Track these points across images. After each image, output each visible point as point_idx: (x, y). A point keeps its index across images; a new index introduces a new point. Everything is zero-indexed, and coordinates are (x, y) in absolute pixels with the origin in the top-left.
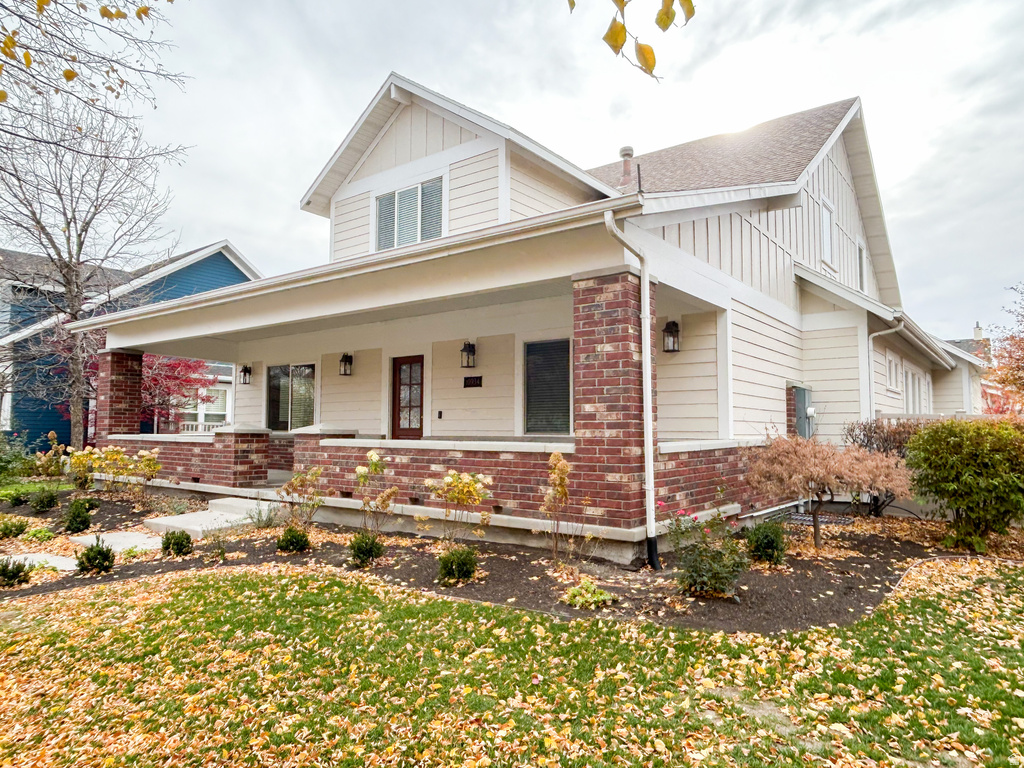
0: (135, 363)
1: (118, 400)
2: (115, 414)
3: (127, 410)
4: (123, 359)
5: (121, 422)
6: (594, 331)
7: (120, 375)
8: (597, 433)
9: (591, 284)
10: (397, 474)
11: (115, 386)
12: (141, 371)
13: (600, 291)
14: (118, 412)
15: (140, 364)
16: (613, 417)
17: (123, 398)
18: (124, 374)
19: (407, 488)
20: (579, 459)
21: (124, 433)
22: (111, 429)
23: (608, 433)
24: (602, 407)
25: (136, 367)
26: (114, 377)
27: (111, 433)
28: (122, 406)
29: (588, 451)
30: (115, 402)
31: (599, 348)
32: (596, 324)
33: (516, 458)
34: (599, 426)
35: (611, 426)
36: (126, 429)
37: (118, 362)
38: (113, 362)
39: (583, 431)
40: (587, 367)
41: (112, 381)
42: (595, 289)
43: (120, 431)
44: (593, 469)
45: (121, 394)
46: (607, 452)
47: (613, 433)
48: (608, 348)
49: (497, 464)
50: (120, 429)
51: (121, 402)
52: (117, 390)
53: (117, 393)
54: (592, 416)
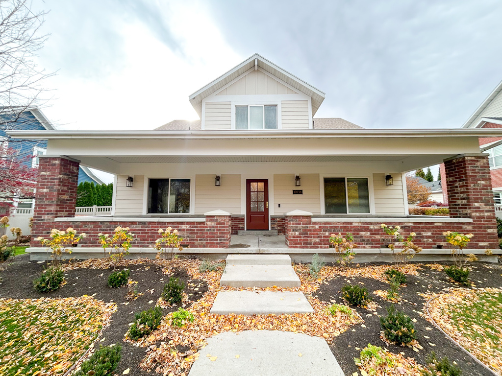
0: (75, 168)
1: (63, 193)
2: (61, 202)
3: (68, 200)
4: (67, 164)
5: (63, 208)
6: (476, 176)
7: (65, 175)
8: (482, 214)
9: (473, 158)
10: (371, 234)
11: (62, 182)
12: (78, 174)
13: (478, 161)
14: (63, 201)
15: (78, 169)
16: (488, 208)
17: (66, 191)
18: (67, 175)
19: (379, 240)
20: (474, 224)
21: (65, 217)
22: (57, 214)
23: (486, 214)
24: (483, 204)
25: (75, 171)
26: (61, 176)
27: (57, 217)
28: (65, 197)
29: (478, 221)
30: (61, 194)
31: (479, 182)
32: (476, 173)
33: (443, 224)
34: (482, 211)
35: (487, 211)
36: (66, 214)
37: (64, 165)
38: (61, 165)
39: (475, 213)
40: (474, 189)
41: (60, 179)
42: (475, 160)
43: (63, 215)
44: (481, 228)
45: (65, 188)
46: (486, 221)
47: (488, 214)
48: (483, 182)
49: (433, 227)
50: (63, 214)
51: (64, 194)
52: (63, 185)
53: (63, 188)
54: (479, 208)
